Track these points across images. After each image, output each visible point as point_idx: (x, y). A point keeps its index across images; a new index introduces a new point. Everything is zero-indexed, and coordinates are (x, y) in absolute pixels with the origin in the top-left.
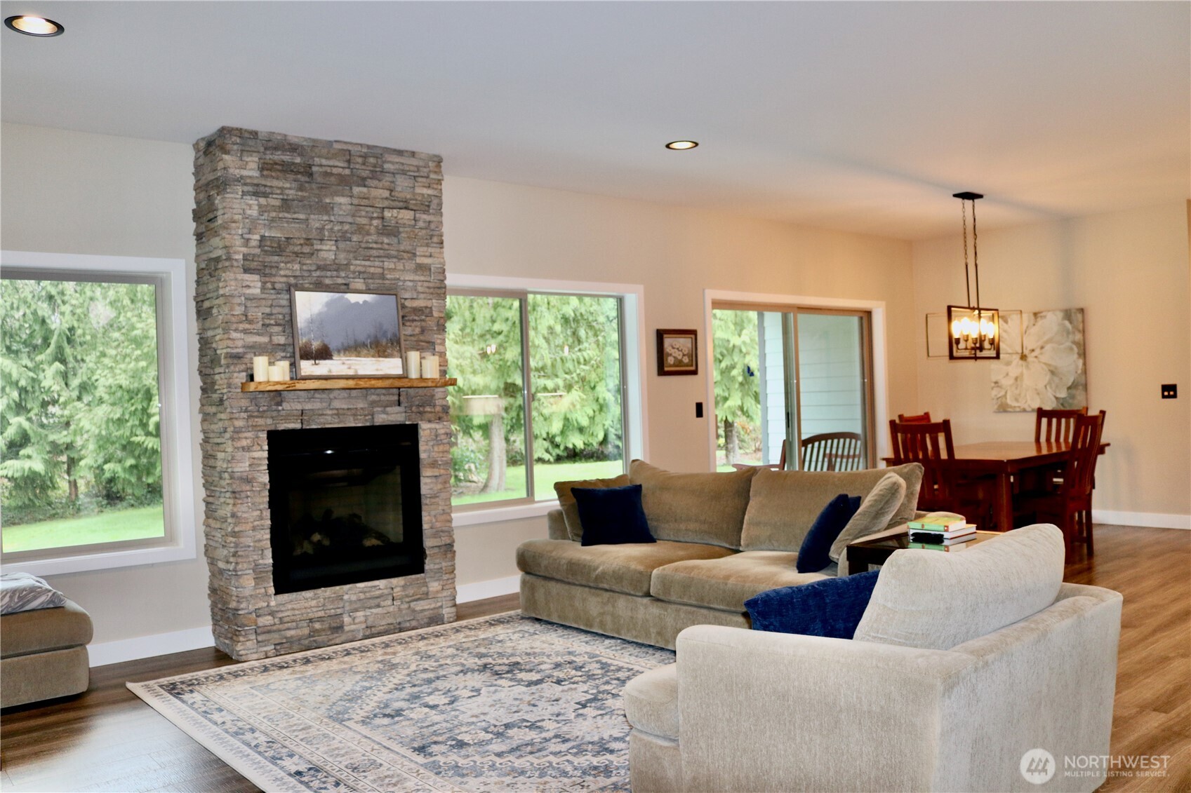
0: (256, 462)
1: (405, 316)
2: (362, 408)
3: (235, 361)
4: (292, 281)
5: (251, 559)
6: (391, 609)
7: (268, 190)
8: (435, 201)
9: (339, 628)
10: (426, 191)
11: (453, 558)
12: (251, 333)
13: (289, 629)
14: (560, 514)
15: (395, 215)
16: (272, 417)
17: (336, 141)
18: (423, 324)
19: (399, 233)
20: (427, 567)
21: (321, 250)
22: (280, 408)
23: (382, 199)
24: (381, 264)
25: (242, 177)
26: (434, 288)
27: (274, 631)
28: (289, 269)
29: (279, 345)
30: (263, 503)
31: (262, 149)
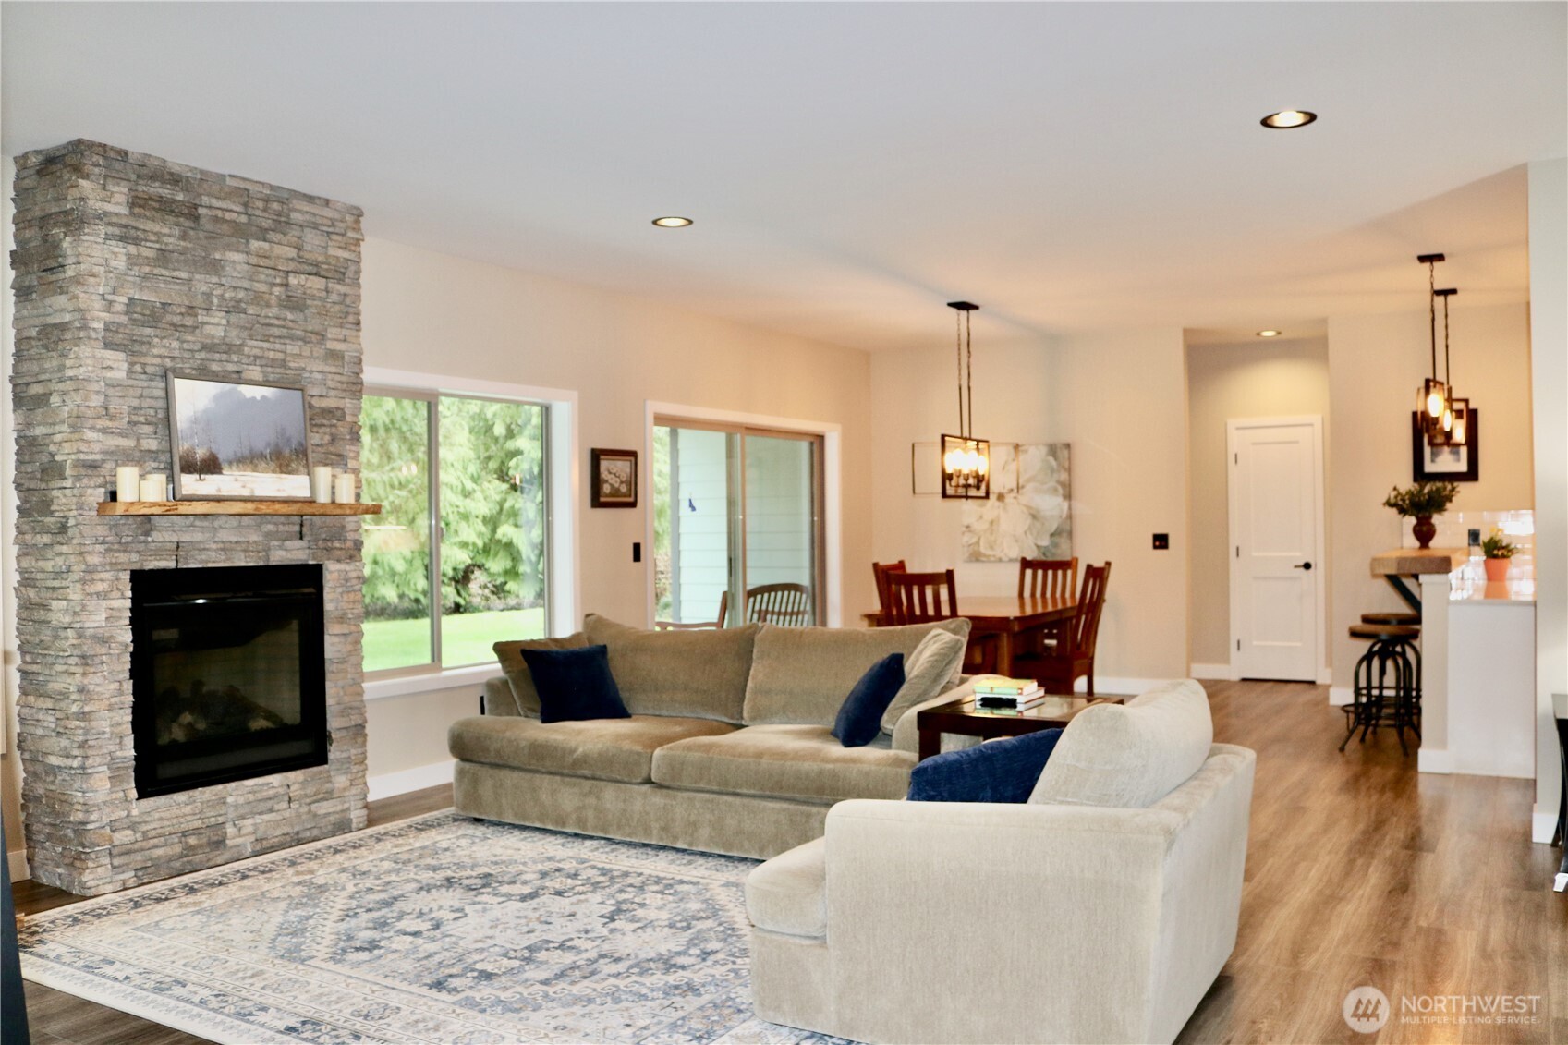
0: (115, 614)
1: (316, 416)
2: (255, 542)
3: (90, 472)
4: (168, 363)
5: (106, 751)
6: (287, 814)
7: (141, 235)
8: (353, 268)
9: (219, 843)
10: (341, 254)
11: (364, 744)
12: (112, 433)
13: (156, 847)
14: (505, 683)
15: (303, 283)
16: (138, 552)
17: (230, 176)
18: (333, 430)
19: (307, 307)
20: (331, 756)
21: (207, 323)
22: (150, 539)
23: (287, 259)
24: (283, 347)
25: (105, 213)
26: (348, 383)
27: (136, 851)
28: (164, 347)
29: (149, 451)
30: (123, 671)
31: (133, 177)
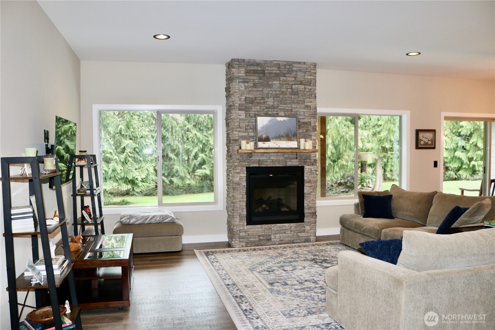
0: (242, 178)
1: (300, 124)
2: (282, 160)
3: (235, 142)
4: (257, 113)
5: (238, 212)
6: (290, 235)
7: (248, 80)
8: (313, 81)
9: (270, 240)
10: (309, 77)
11: (316, 218)
12: (241, 132)
13: (251, 238)
14: (358, 204)
15: (297, 87)
16: (248, 162)
17: (274, 61)
18: (307, 128)
19: (298, 93)
20: (305, 220)
21: (267, 101)
22: (251, 159)
23: (292, 81)
24: (291, 106)
25: (239, 76)
26: (312, 114)
27: (246, 238)
28: (255, 109)
29: (251, 136)
30: (244, 192)
31: (246, 66)
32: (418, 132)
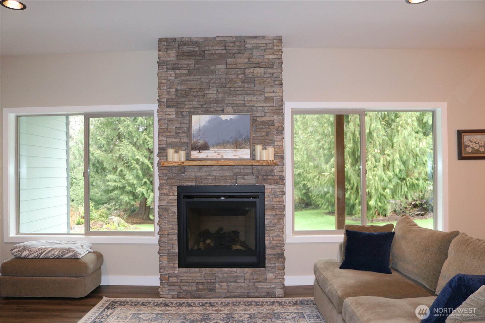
0: (171, 201)
1: (257, 126)
2: (229, 176)
3: (162, 151)
4: (192, 110)
5: (167, 249)
6: (243, 285)
7: (180, 66)
8: (277, 62)
9: (213, 290)
10: (271, 57)
12: (170, 137)
13: (185, 286)
14: (342, 245)
15: (252, 71)
16: (180, 179)
17: (217, 37)
18: (268, 130)
19: (255, 81)
20: (266, 265)
21: (208, 94)
22: (183, 175)
23: (244, 63)
24: (243, 98)
25: (167, 61)
26: (275, 110)
27: (177, 286)
28: (190, 104)
29: (184, 143)
30: (174, 222)
31: (177, 46)
32: (460, 133)
